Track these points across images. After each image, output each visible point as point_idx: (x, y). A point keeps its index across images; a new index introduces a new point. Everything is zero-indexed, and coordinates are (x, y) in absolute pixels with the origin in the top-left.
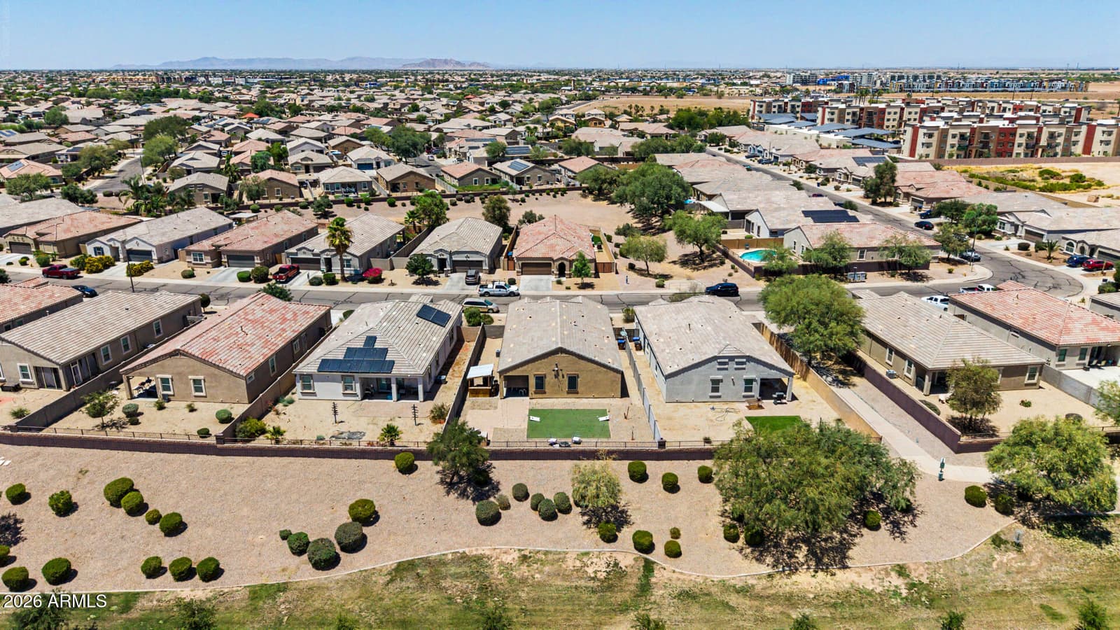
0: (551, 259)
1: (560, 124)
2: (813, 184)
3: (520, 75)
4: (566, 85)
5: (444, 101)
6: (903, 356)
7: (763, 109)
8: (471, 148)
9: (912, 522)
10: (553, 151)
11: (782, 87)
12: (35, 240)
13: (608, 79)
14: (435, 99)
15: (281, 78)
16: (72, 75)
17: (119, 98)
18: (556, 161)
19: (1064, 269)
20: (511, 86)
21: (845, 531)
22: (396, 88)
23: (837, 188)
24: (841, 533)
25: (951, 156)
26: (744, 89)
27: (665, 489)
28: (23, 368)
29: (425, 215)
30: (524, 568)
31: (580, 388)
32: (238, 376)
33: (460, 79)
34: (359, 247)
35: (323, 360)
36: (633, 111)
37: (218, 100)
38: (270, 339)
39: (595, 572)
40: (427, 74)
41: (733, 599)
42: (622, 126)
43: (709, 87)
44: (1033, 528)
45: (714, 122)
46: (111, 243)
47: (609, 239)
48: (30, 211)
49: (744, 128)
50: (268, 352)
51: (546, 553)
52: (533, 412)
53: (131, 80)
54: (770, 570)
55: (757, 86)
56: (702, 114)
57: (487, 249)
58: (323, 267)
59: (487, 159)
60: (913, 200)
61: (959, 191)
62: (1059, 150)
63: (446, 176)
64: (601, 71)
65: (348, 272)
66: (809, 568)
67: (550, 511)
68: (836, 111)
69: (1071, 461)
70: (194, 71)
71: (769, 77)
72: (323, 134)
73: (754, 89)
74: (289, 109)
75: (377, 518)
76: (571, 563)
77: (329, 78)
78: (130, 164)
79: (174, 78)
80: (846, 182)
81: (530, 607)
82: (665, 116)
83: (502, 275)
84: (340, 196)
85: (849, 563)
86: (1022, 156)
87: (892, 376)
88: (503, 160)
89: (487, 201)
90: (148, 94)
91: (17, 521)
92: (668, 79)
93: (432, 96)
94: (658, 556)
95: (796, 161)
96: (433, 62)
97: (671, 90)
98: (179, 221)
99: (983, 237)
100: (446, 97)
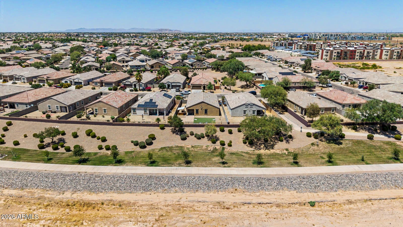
0: (201, 85)
1: (206, 50)
2: (287, 67)
3: (192, 34)
4: (209, 38)
5: (166, 42)
6: (298, 106)
7: (275, 45)
8: (176, 56)
9: (292, 140)
10: (203, 57)
11: (284, 38)
12: (46, 79)
13: (223, 36)
14: (163, 42)
15: (109, 35)
16: (36, 34)
17: (56, 41)
18: (204, 60)
19: (357, 89)
20: (189, 38)
21: (274, 142)
22: (149, 38)
23: (294, 68)
24: (273, 142)
25: (334, 59)
26: (270, 39)
27: (229, 133)
28: (57, 107)
29: (163, 73)
30: (193, 148)
31: (208, 113)
32: (116, 108)
33: (171, 35)
34: (144, 81)
35: (139, 105)
36: (231, 45)
37: (89, 42)
38: (123, 100)
39: (210, 149)
40: (160, 34)
41: (244, 154)
42: (226, 50)
43: (258, 38)
44: (323, 142)
45: (257, 49)
46: (70, 80)
47: (219, 81)
48: (42, 71)
49: (267, 50)
50: (123, 103)
51: (198, 146)
52: (195, 118)
53: (57, 35)
54: (254, 149)
55: (275, 38)
56: (254, 46)
57: (182, 82)
58: (133, 87)
59: (181, 59)
60: (317, 71)
61: (331, 68)
62: (371, 57)
63: (168, 64)
64: (221, 33)
65: (141, 88)
66: (264, 149)
67: (199, 137)
68: (299, 45)
69: (331, 123)
70: (78, 33)
71: (280, 35)
72: (127, 52)
73: (274, 39)
74: (114, 44)
75: (155, 139)
76: (204, 148)
77: (125, 35)
78: (66, 60)
79: (72, 35)
80: (297, 66)
81: (194, 155)
82: (241, 47)
83: (186, 89)
84: (135, 69)
85: (274, 148)
86: (358, 59)
87: (295, 112)
88: (186, 59)
89: (181, 71)
90: (64, 40)
91: (63, 139)
92: (244, 36)
93: (162, 41)
94: (226, 146)
95: (282, 60)
96: (162, 30)
97: (245, 39)
98: (89, 74)
99: (335, 81)
100: (167, 41)
